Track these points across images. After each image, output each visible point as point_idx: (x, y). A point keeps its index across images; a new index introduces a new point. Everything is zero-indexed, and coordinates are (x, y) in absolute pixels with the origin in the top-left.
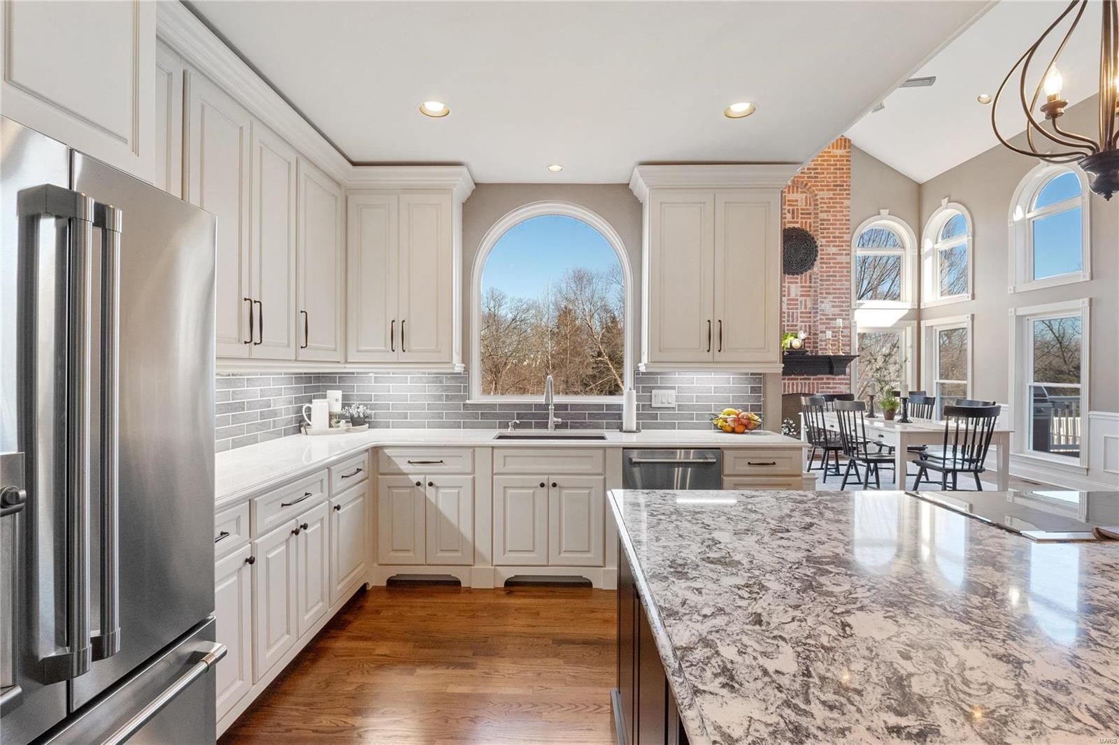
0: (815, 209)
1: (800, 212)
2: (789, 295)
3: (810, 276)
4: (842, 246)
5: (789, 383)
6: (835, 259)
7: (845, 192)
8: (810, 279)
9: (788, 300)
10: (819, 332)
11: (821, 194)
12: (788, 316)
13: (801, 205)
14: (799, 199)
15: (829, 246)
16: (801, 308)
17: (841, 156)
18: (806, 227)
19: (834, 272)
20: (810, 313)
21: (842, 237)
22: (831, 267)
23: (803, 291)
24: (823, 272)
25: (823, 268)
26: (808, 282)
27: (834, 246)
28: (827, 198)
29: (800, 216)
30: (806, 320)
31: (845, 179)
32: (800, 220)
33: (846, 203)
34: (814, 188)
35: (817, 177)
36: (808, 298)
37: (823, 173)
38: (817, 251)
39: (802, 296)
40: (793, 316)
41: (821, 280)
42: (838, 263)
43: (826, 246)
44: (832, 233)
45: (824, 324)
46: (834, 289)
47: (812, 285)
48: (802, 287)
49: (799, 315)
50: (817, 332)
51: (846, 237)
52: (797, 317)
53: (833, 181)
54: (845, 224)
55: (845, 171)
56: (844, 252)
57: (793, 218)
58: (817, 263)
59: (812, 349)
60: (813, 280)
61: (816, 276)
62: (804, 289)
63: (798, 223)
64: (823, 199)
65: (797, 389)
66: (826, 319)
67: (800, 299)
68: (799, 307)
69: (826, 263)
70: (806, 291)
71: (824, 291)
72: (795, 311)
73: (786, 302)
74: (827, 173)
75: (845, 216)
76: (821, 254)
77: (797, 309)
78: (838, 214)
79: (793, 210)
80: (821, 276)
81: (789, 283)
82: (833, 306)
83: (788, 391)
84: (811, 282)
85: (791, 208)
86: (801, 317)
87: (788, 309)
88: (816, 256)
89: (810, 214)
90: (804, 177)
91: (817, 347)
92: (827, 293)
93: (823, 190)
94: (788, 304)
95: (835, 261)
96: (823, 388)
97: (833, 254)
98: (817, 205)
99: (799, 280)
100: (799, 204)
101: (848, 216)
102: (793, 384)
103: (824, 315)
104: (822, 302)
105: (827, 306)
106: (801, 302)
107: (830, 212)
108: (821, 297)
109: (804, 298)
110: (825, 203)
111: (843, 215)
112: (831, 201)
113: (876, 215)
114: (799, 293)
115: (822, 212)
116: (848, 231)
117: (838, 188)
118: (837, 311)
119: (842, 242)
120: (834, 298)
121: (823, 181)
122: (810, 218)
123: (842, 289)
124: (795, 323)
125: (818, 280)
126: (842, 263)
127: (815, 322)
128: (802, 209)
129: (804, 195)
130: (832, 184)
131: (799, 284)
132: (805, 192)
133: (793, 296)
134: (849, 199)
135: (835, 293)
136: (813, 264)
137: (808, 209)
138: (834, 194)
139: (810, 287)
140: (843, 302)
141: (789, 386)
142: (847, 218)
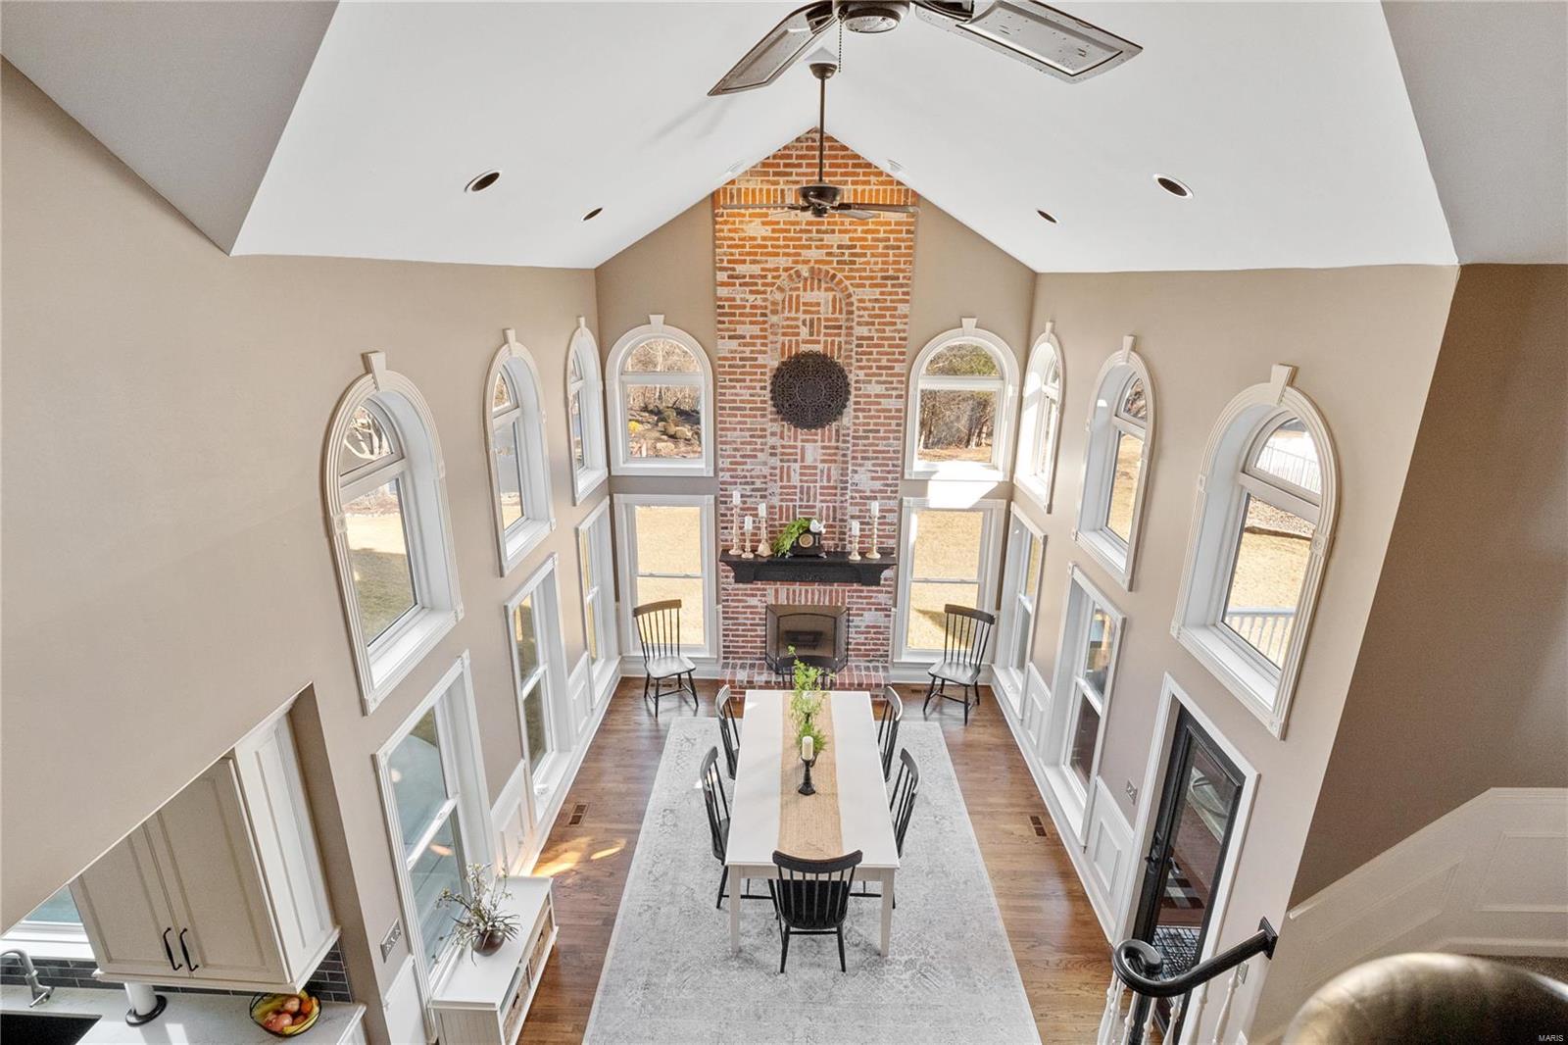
0: (847, 320)
1: (823, 323)
2: (803, 460)
3: (837, 431)
4: (892, 383)
5: (800, 591)
6: (879, 403)
7: (900, 290)
8: (838, 435)
9: (801, 468)
10: (847, 517)
11: (858, 294)
12: (802, 493)
13: (825, 311)
14: (822, 301)
15: (870, 382)
16: (822, 481)
17: (897, 224)
18: (832, 351)
19: (876, 424)
20: (836, 488)
21: (892, 368)
22: (871, 417)
23: (824, 454)
24: (859, 425)
25: (857, 417)
26: (833, 440)
27: (878, 382)
28: (870, 300)
29: (823, 331)
30: (828, 498)
31: (902, 266)
32: (822, 338)
33: (903, 308)
34: (849, 282)
35: (854, 263)
36: (833, 465)
37: (865, 255)
38: (849, 393)
39: (823, 461)
40: (808, 493)
41: (854, 438)
42: (884, 410)
43: (864, 382)
44: (875, 361)
45: (856, 504)
46: (874, 452)
47: (840, 444)
48: (823, 448)
49: (818, 491)
50: (845, 518)
51: (898, 368)
52: (816, 494)
53: (882, 270)
54: (898, 346)
55: (903, 251)
56: (894, 393)
57: (811, 334)
58: (850, 410)
59: (837, 542)
60: (841, 438)
61: (845, 432)
62: (828, 451)
63: (818, 342)
64: (861, 301)
65: (813, 599)
66: (861, 498)
67: (820, 466)
68: (818, 478)
69: (863, 410)
70: (830, 455)
71: (859, 455)
72: (812, 485)
73: (798, 471)
74: (873, 255)
75: (899, 331)
76: (856, 396)
77: (816, 481)
78: (887, 328)
79: (812, 321)
80: (855, 431)
81: (803, 441)
82: (873, 479)
83: (800, 601)
84: (837, 441)
85: (808, 317)
86: (821, 494)
87: (801, 481)
88: (847, 399)
89: (840, 327)
90: (831, 262)
91: (844, 540)
92: (863, 458)
93: (863, 286)
94: (801, 474)
95: (880, 407)
96: (852, 597)
97: (877, 396)
98: (852, 312)
99: (819, 438)
100: (822, 309)
101: (904, 331)
102: (807, 591)
103: (857, 491)
104: (856, 472)
105: (863, 478)
106: (822, 471)
107: (873, 324)
108: (853, 465)
109: (826, 465)
110: (865, 309)
111: (895, 331)
112: (877, 305)
113: (957, 328)
114: (819, 458)
115: (859, 324)
116: (901, 357)
117: (889, 282)
118: (878, 485)
119: (892, 375)
120: (874, 465)
121: (865, 270)
122: (839, 335)
123: (888, 452)
124: (811, 503)
125: (850, 438)
126: (890, 411)
127: (842, 502)
128: (827, 320)
129: (830, 295)
130: (880, 274)
131: (819, 444)
132: (833, 290)
133: (809, 461)
134: (907, 301)
135: (877, 458)
136: (841, 413)
137: (836, 320)
138: (882, 293)
139: (837, 448)
140: (889, 472)
141: (800, 594)
142: (902, 335)
